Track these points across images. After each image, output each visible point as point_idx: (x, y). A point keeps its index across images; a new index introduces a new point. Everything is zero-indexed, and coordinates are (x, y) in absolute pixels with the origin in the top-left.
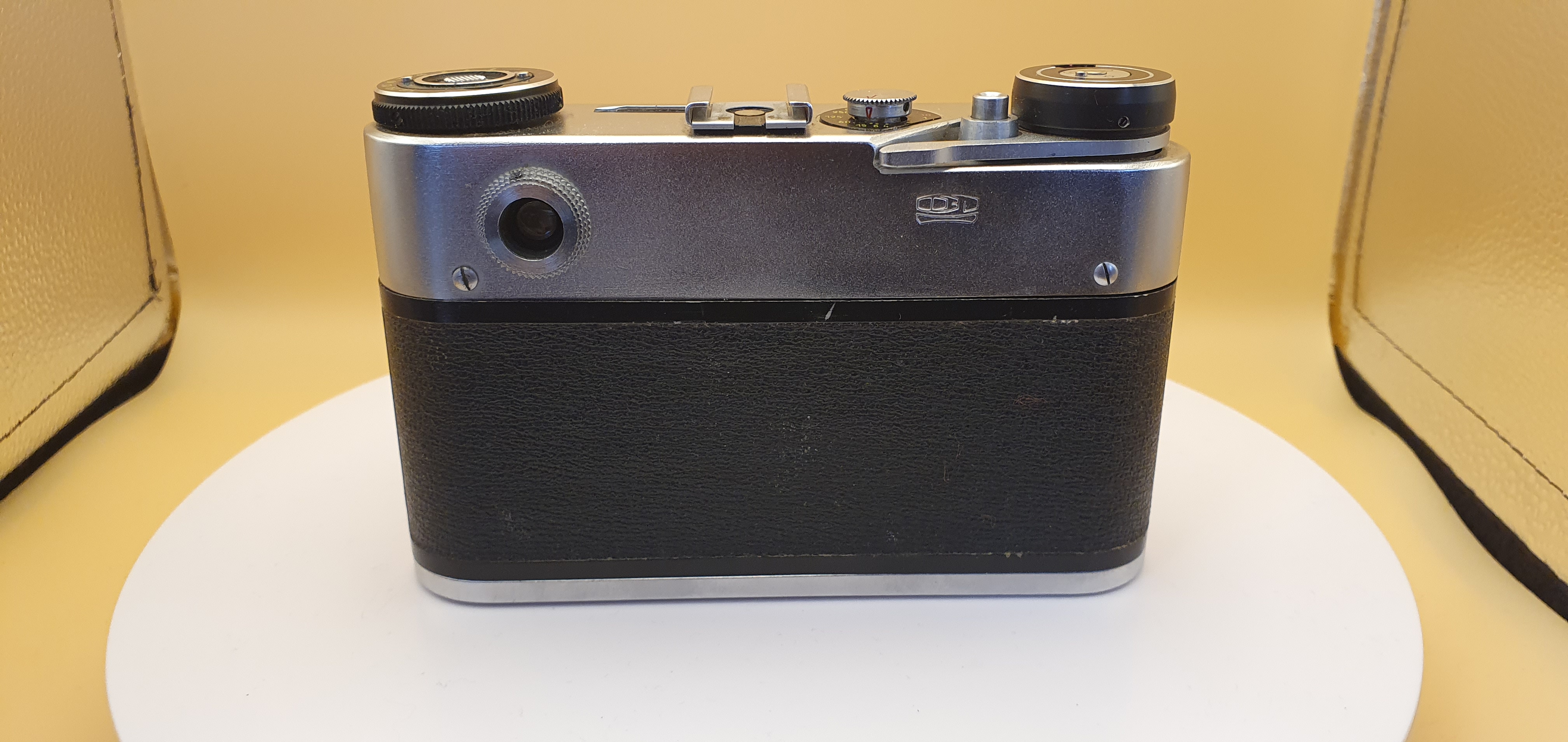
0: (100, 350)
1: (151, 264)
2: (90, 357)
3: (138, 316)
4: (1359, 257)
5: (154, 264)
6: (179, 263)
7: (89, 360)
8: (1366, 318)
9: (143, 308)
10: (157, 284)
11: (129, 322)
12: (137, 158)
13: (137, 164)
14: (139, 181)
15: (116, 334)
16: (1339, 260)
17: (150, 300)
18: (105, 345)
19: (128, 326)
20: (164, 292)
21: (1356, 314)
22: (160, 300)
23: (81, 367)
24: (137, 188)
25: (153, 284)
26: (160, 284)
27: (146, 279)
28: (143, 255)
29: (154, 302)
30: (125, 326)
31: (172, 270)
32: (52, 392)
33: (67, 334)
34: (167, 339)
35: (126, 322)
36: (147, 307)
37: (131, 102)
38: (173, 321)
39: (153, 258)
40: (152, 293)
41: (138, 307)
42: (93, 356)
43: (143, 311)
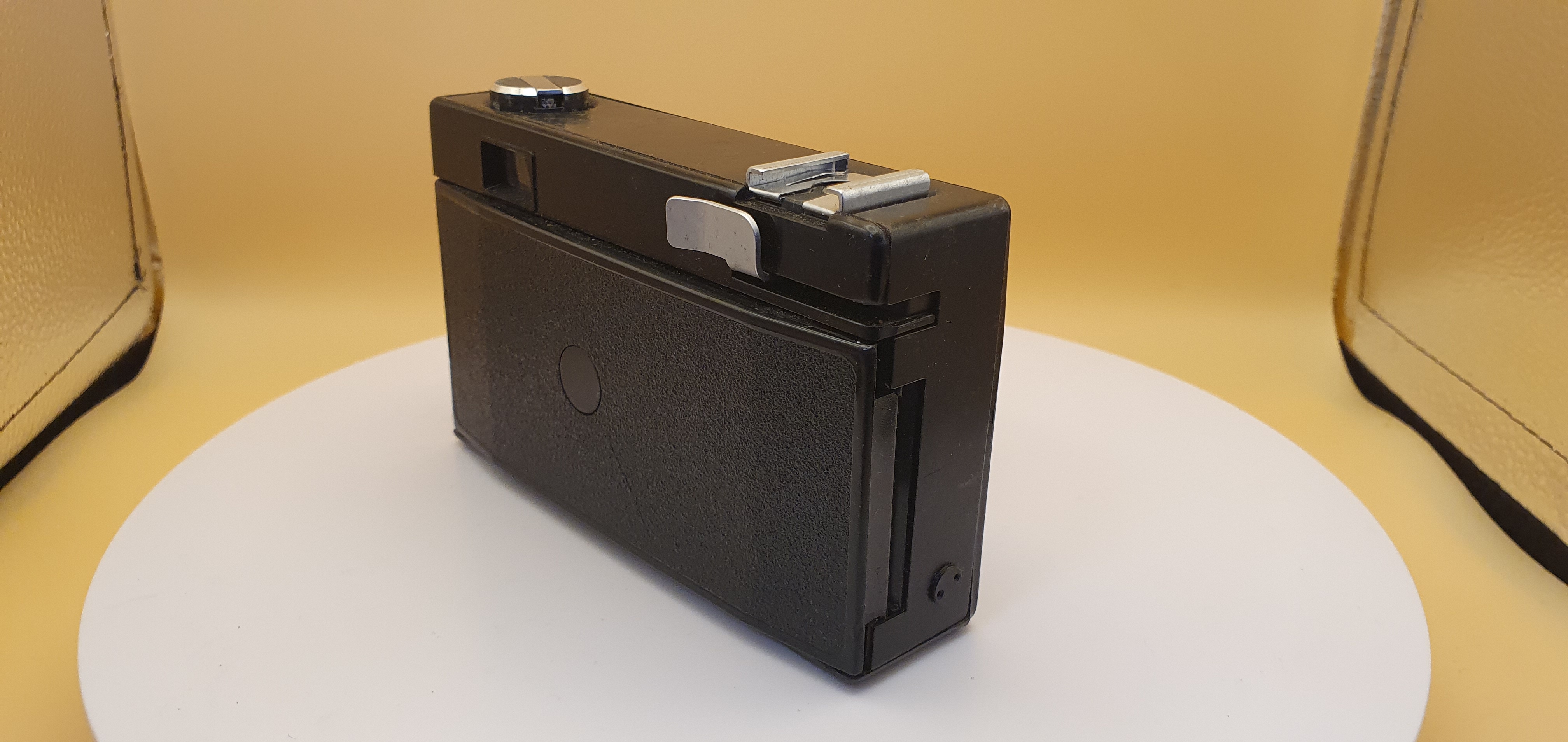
0: (90, 340)
1: (136, 252)
2: (79, 348)
3: (124, 305)
4: (1365, 252)
5: (139, 252)
6: (163, 250)
7: (79, 351)
8: (1374, 312)
9: (128, 297)
10: (142, 273)
11: (116, 311)
12: (123, 141)
13: (124, 147)
14: (126, 166)
15: (104, 324)
16: (1344, 254)
17: (135, 289)
19: (115, 316)
20: (148, 282)
21: (1362, 308)
22: (144, 289)
23: (72, 359)
24: (123, 173)
25: (137, 272)
26: (145, 274)
27: (131, 267)
28: (129, 242)
29: (140, 291)
30: (112, 316)
31: (156, 259)
32: (43, 384)
33: (58, 324)
34: (151, 331)
35: (113, 312)
36: (133, 296)
37: (118, 81)
38: (157, 312)
39: (138, 247)
40: (136, 281)
41: (123, 297)
42: (83, 347)
43: (129, 301)
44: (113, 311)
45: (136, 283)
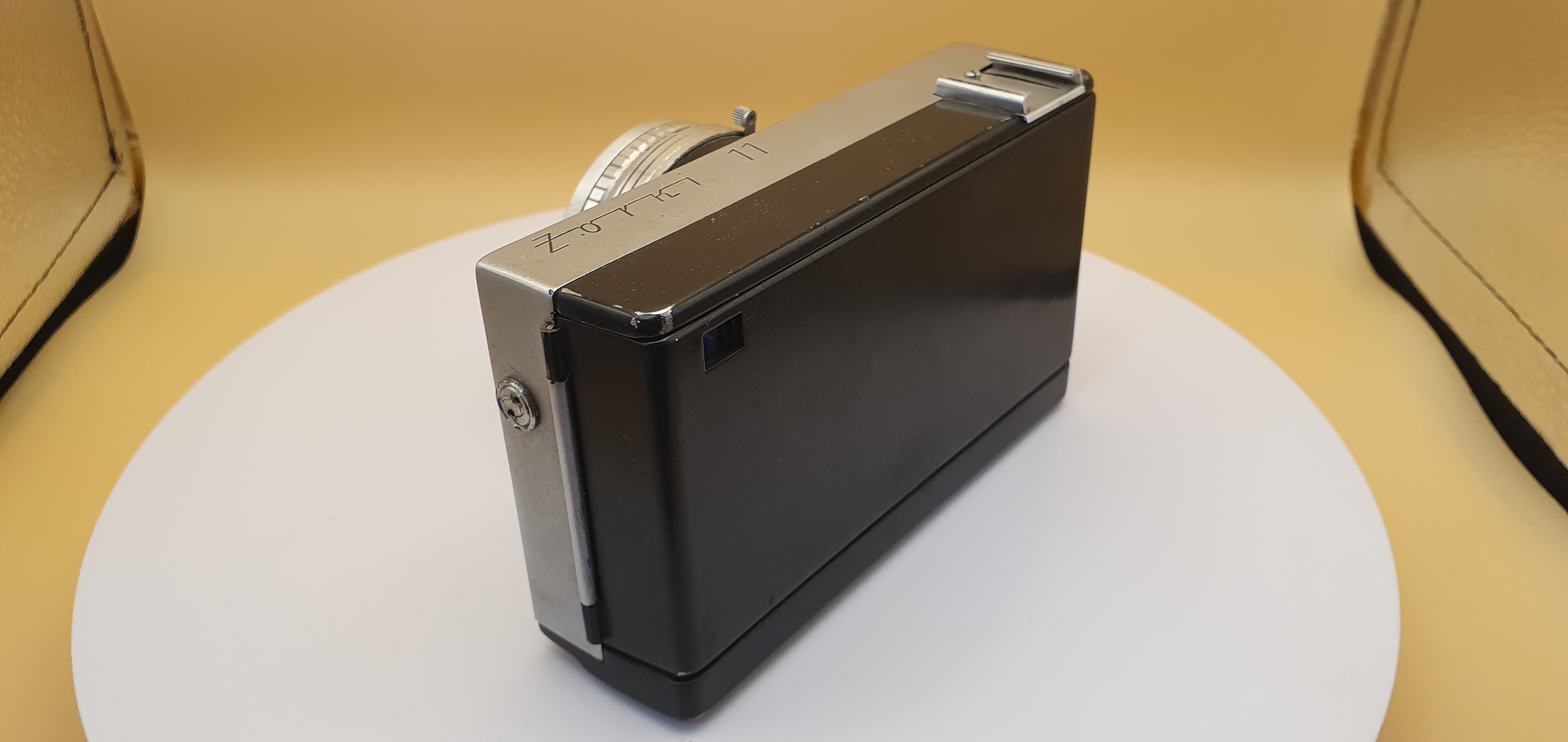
0: (70, 240)
1: (110, 136)
2: (60, 249)
3: (102, 195)
4: (1388, 118)
5: (112, 135)
6: (138, 127)
7: (59, 255)
8: (1391, 184)
9: (106, 185)
10: (119, 154)
11: (95, 203)
12: (83, 22)
13: (84, 29)
14: (88, 48)
15: (84, 219)
16: (1366, 114)
17: (113, 174)
18: (74, 233)
19: (94, 209)
20: (126, 164)
21: (1379, 177)
22: (123, 174)
23: (53, 264)
24: (86, 57)
25: (113, 156)
26: (122, 155)
27: (106, 152)
28: (100, 127)
29: (117, 177)
30: (91, 209)
31: (131, 136)
32: (26, 295)
33: (34, 230)
34: (133, 212)
36: (111, 183)
38: (139, 192)
39: (110, 127)
41: (102, 185)
42: (63, 249)
43: (108, 189)
44: (91, 203)
45: (113, 167)
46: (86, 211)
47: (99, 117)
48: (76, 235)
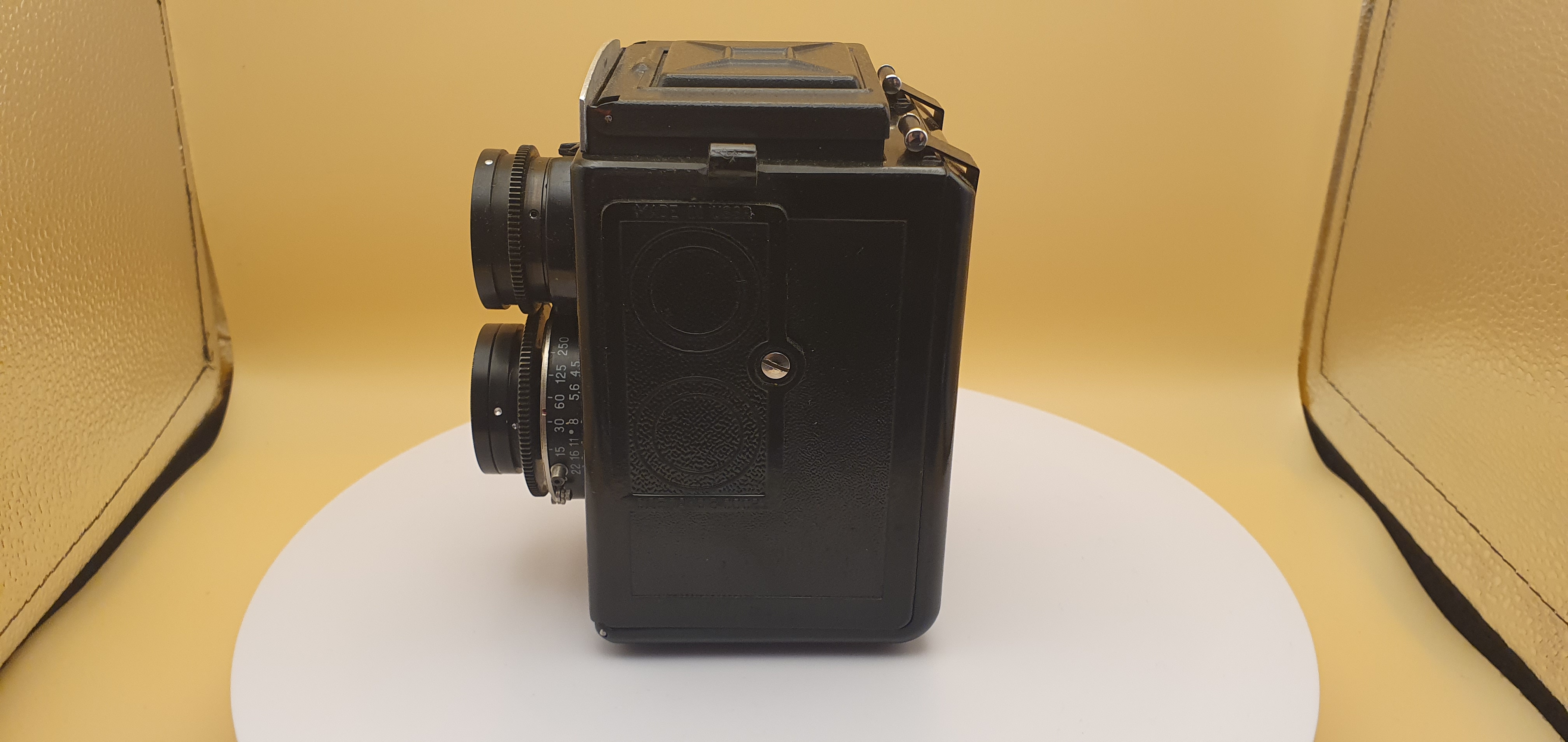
0: (168, 423)
1: (205, 336)
2: (159, 433)
3: (195, 388)
5: (207, 336)
6: (231, 330)
7: (159, 436)
8: (1331, 384)
9: (198, 378)
10: (210, 353)
11: (189, 393)
13: (195, 246)
15: (179, 407)
17: (204, 369)
19: (187, 399)
20: (215, 363)
21: (1322, 380)
22: (212, 368)
23: (153, 444)
24: (194, 267)
25: (206, 353)
26: (213, 353)
27: (200, 350)
28: (198, 330)
29: (208, 371)
30: (185, 398)
31: (222, 337)
32: (130, 471)
33: (140, 415)
35: (185, 395)
36: (202, 376)
37: (191, 189)
39: (206, 330)
40: (205, 362)
41: (195, 380)
42: (162, 432)
43: (199, 382)
45: (205, 364)
46: (181, 400)
47: (198, 320)
48: (172, 420)
